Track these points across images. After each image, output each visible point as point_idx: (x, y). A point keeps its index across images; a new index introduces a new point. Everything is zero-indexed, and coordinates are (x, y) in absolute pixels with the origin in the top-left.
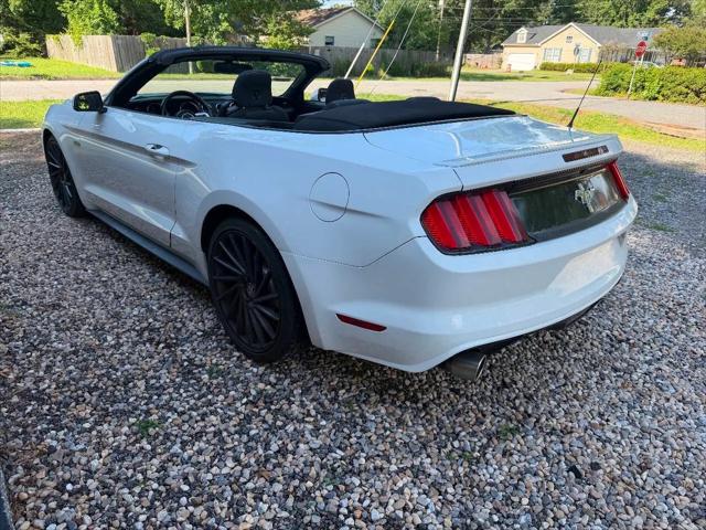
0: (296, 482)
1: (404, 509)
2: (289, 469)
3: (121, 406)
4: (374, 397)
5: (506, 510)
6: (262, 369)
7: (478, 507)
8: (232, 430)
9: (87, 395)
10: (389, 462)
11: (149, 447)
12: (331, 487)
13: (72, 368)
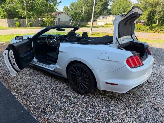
0: (105, 119)
1: (128, 121)
2: (102, 117)
3: (58, 107)
4: (110, 100)
5: (147, 119)
6: (84, 96)
7: (141, 119)
8: (85, 110)
9: (48, 106)
10: (120, 112)
11: (69, 116)
12: (112, 119)
13: (41, 100)
